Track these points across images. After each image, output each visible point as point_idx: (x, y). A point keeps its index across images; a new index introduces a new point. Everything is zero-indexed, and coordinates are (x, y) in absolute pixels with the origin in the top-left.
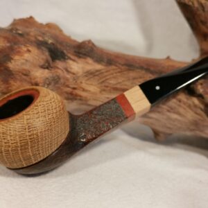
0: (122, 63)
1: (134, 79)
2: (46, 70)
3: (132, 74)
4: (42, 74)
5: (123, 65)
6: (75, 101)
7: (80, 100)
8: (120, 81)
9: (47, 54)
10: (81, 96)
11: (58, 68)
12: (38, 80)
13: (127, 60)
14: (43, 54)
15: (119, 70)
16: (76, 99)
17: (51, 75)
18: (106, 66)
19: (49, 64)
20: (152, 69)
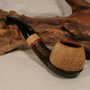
0: (36, 22)
2: (4, 30)
3: (40, 26)
4: (3, 31)
5: (36, 23)
7: (23, 39)
9: (4, 23)
10: (22, 38)
11: (10, 28)
12: (1, 34)
13: (38, 20)
14: (2, 23)
15: (35, 25)
16: (20, 39)
17: (6, 31)
19: (5, 27)
20: (48, 22)
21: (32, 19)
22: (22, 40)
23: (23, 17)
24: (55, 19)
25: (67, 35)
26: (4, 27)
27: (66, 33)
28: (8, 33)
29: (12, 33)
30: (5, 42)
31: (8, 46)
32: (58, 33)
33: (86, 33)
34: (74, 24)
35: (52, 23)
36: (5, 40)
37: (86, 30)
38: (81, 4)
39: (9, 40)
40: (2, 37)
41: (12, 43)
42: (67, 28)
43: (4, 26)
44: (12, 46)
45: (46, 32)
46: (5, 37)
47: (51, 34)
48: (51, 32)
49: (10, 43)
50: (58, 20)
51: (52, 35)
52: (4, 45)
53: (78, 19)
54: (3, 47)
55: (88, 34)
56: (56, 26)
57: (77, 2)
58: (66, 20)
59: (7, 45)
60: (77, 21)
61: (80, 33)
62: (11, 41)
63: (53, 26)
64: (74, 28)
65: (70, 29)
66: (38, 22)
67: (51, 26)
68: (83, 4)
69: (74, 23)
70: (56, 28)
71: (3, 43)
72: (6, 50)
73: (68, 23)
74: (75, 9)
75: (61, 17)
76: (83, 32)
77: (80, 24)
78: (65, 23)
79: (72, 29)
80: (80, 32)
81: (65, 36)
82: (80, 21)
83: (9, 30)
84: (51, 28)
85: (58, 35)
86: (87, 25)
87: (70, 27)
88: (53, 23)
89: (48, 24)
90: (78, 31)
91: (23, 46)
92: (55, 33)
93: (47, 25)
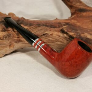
1: (40, 30)
2: (4, 32)
3: (40, 28)
4: (2, 34)
5: (36, 25)
6: (20, 43)
8: (35, 32)
9: (3, 26)
10: (21, 40)
11: (9, 30)
13: (38, 23)
14: (1, 26)
15: (34, 27)
16: (20, 42)
17: (6, 34)
18: (29, 26)
20: (47, 25)
21: (31, 21)
22: (22, 42)
23: (22, 19)
24: (54, 21)
25: (66, 37)
26: (4, 30)
27: (65, 35)
28: (8, 35)
29: (12, 35)
30: (5, 44)
31: (8, 48)
32: (57, 35)
33: (85, 36)
34: (73, 27)
35: (51, 26)
36: (5, 43)
37: (84, 33)
38: (80, 7)
39: (9, 43)
40: (1, 39)
41: (11, 45)
42: (66, 31)
43: (3, 28)
44: (12, 48)
45: (46, 34)
46: (5, 39)
47: (51, 36)
48: (51, 35)
49: (10, 46)
50: (57, 22)
51: (51, 38)
52: (4, 47)
53: (76, 21)
54: (2, 50)
55: (87, 36)
56: (56, 29)
57: (76, 5)
58: (65, 22)
59: (6, 47)
60: (75, 23)
61: (79, 36)
62: (11, 43)
63: (52, 29)
64: (73, 31)
65: (69, 31)
66: (37, 25)
67: (50, 29)
68: (82, 7)
69: (72, 25)
70: (56, 31)
71: (3, 46)
72: (6, 53)
73: (67, 26)
74: (73, 11)
75: (60, 20)
76: (82, 35)
77: (79, 27)
78: (64, 25)
79: (71, 32)
80: (79, 34)
81: (64, 38)
82: (78, 24)
83: (8, 32)
84: (50, 30)
85: (57, 37)
86: (86, 27)
87: (69, 29)
88: (53, 25)
89: (48, 26)
90: (77, 33)
91: (22, 48)
92: (55, 36)
93: (47, 28)
